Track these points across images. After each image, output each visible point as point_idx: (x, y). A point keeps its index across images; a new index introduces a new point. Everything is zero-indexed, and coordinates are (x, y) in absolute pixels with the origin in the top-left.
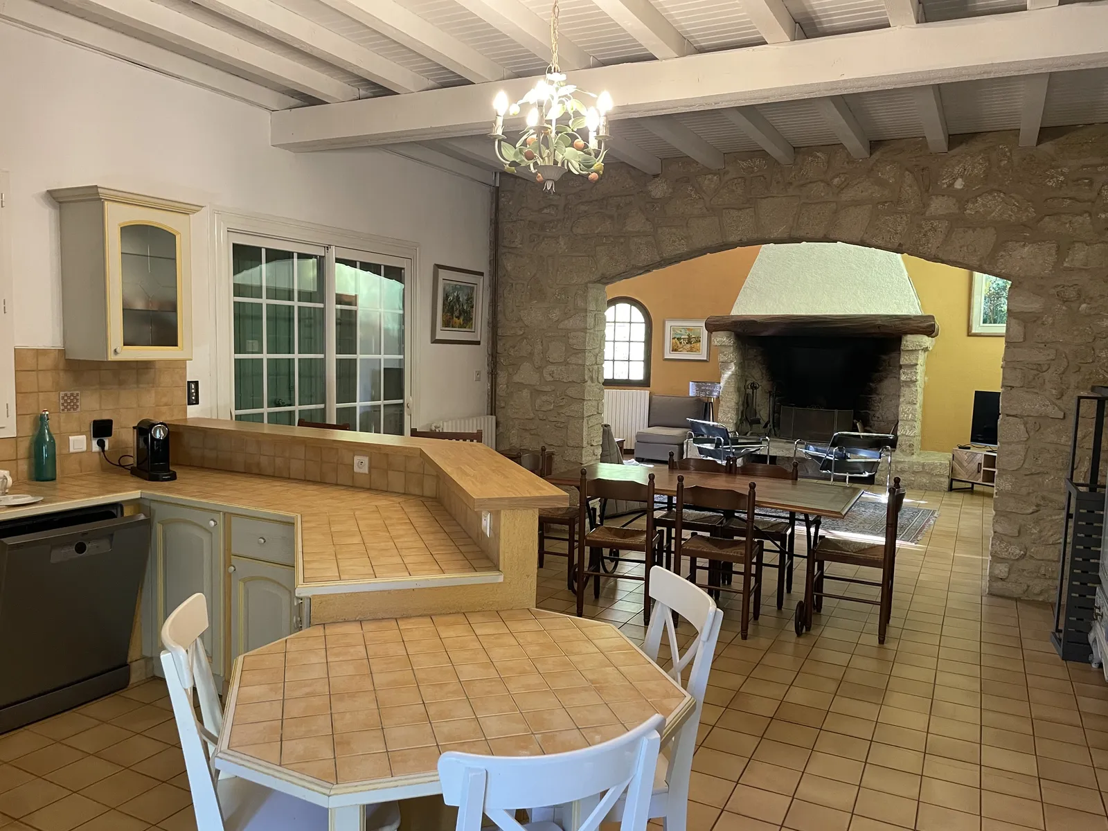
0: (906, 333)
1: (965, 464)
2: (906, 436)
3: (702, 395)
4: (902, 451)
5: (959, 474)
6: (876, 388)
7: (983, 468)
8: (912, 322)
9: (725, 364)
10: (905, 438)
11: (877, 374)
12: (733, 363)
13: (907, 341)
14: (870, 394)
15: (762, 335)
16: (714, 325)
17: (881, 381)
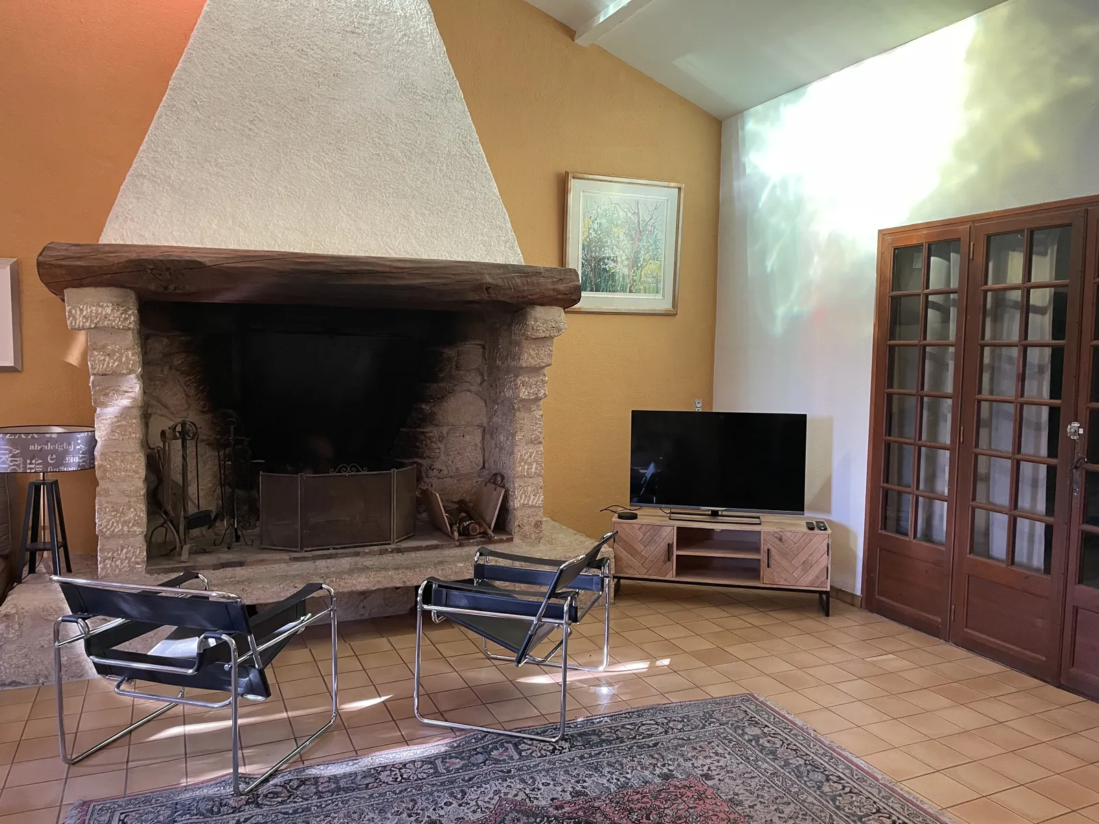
0: (533, 303)
1: (640, 547)
2: (530, 507)
3: (35, 466)
4: (524, 537)
5: (630, 567)
6: (433, 414)
7: (676, 553)
8: (542, 280)
9: (110, 380)
10: (528, 511)
11: (435, 385)
12: (133, 376)
13: (536, 320)
14: (419, 426)
15: (218, 299)
16: (71, 270)
17: (441, 398)
